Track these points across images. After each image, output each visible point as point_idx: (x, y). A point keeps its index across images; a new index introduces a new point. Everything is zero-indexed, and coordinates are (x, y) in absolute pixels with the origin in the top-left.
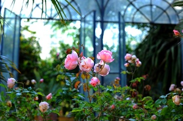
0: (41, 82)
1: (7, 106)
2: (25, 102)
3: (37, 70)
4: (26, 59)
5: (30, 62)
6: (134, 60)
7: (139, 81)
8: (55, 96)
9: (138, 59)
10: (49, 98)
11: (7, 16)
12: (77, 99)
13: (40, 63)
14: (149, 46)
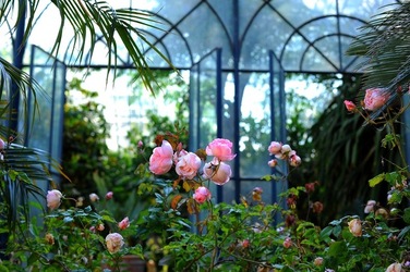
0: (108, 198)
1: (46, 243)
2: (77, 237)
3: (100, 175)
4: (76, 151)
5: (86, 157)
6: (286, 153)
7: (297, 193)
8: (134, 224)
9: (294, 153)
10: (125, 226)
11: (36, 62)
12: (176, 228)
13: (105, 159)
14: (339, 120)
